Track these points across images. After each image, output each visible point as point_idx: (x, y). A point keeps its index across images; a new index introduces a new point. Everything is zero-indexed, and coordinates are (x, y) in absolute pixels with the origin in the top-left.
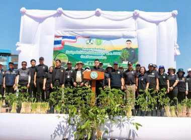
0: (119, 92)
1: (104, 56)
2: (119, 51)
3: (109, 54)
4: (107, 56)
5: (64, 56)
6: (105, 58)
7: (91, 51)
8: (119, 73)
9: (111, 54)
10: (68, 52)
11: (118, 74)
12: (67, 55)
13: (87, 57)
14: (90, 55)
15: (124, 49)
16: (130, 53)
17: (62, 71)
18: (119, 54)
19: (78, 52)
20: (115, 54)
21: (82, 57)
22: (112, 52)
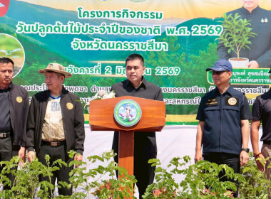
0: (222, 173)
1: (157, 39)
2: (215, 22)
3: (176, 34)
4: (169, 39)
5: (9, 44)
6: (163, 47)
7: (109, 22)
8: (232, 101)
9: (186, 33)
10: (22, 27)
11: (230, 109)
12: (19, 37)
13: (94, 46)
14: (106, 38)
15: (233, 13)
16: (256, 26)
17: (19, 100)
18: (216, 31)
19: (60, 28)
20: (199, 31)
21: (77, 45)
22: (189, 24)
